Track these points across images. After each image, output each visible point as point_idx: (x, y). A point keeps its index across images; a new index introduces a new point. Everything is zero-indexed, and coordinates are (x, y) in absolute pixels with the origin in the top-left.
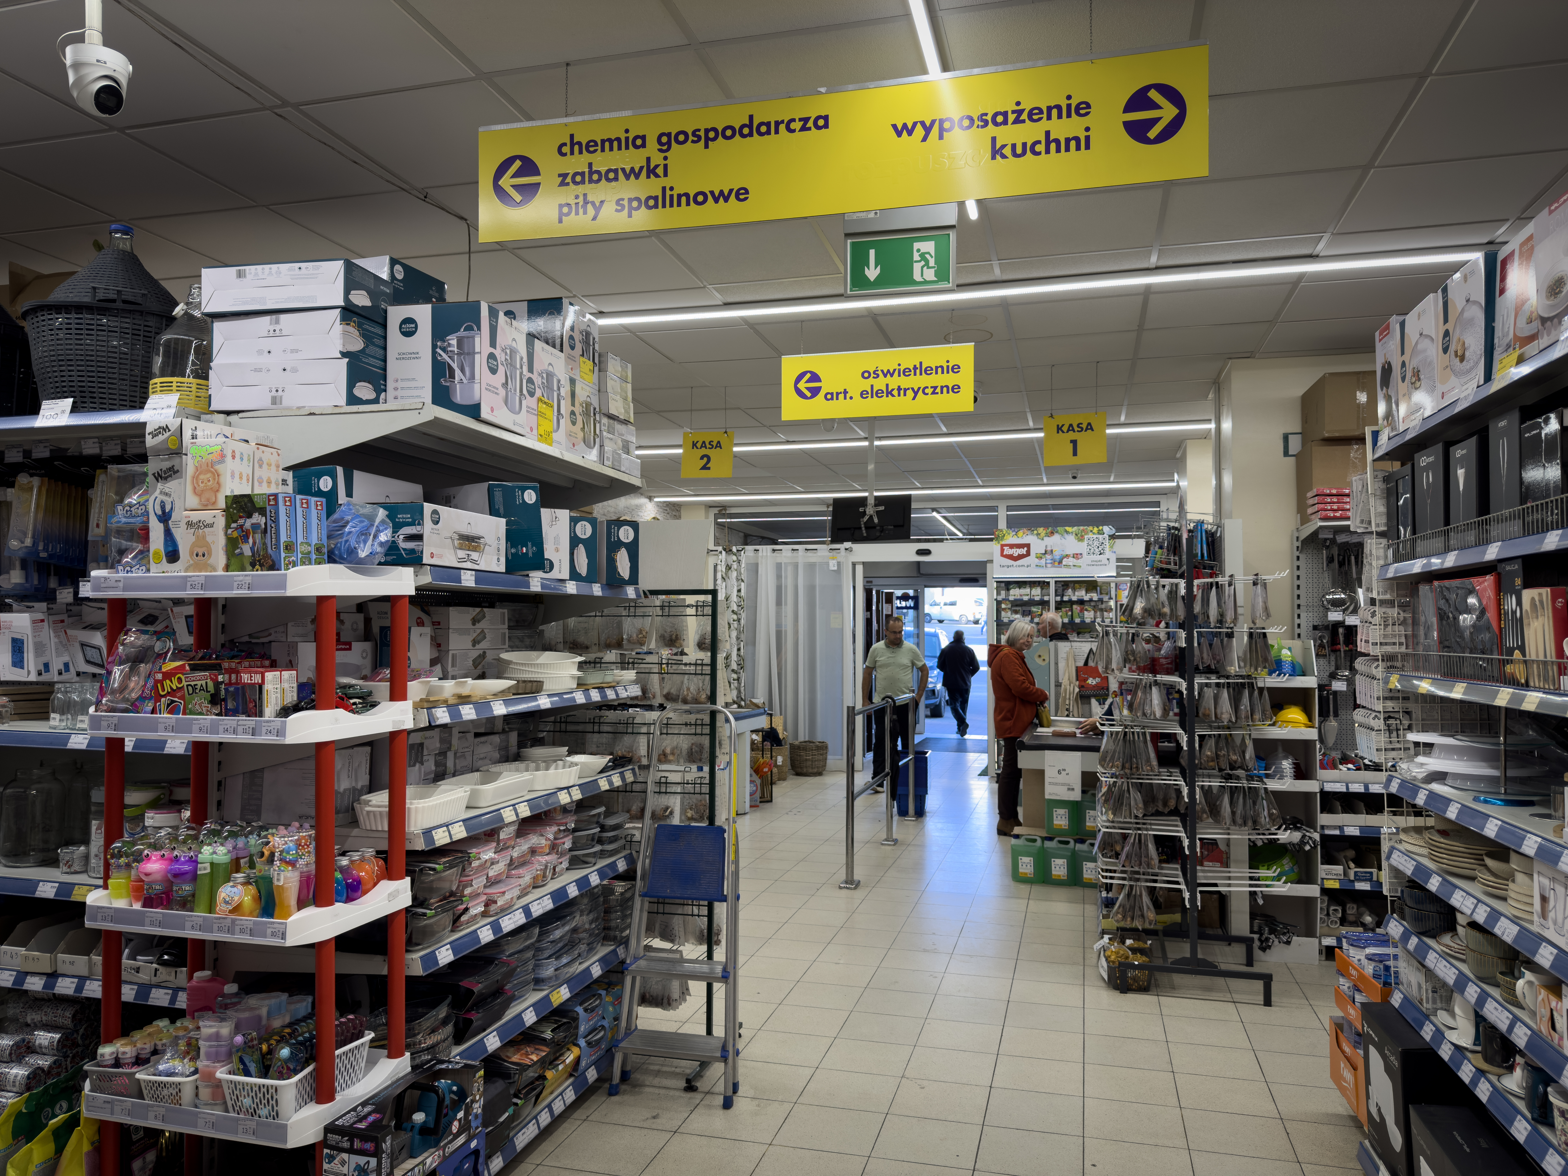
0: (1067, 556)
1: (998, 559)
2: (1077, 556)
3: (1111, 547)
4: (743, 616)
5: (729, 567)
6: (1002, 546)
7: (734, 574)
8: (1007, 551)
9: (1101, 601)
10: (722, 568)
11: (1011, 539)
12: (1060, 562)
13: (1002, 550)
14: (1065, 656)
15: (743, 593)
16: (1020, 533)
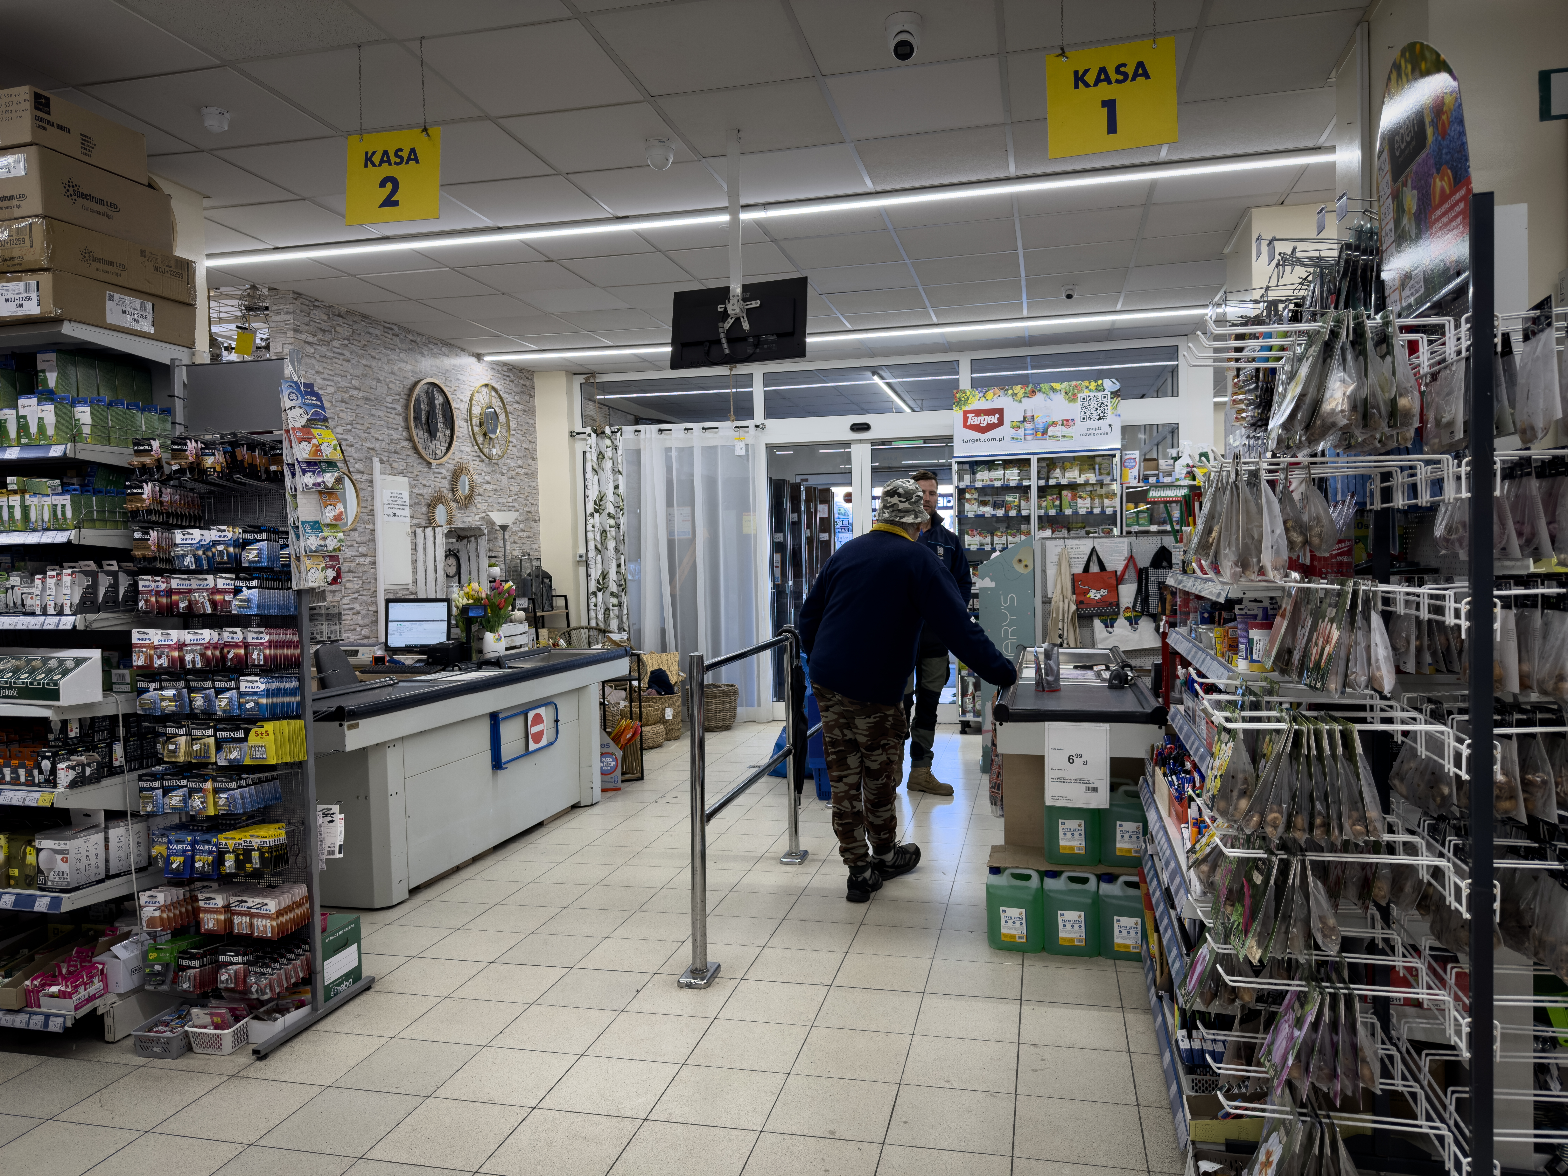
0: (1054, 424)
1: (960, 434)
2: (1067, 423)
3: (1115, 408)
4: (623, 520)
5: (601, 456)
6: (966, 413)
7: (608, 464)
8: (973, 420)
9: (1101, 484)
10: (592, 457)
11: (977, 402)
12: (1044, 432)
13: (965, 419)
14: (1056, 559)
15: (621, 490)
16: (990, 395)
